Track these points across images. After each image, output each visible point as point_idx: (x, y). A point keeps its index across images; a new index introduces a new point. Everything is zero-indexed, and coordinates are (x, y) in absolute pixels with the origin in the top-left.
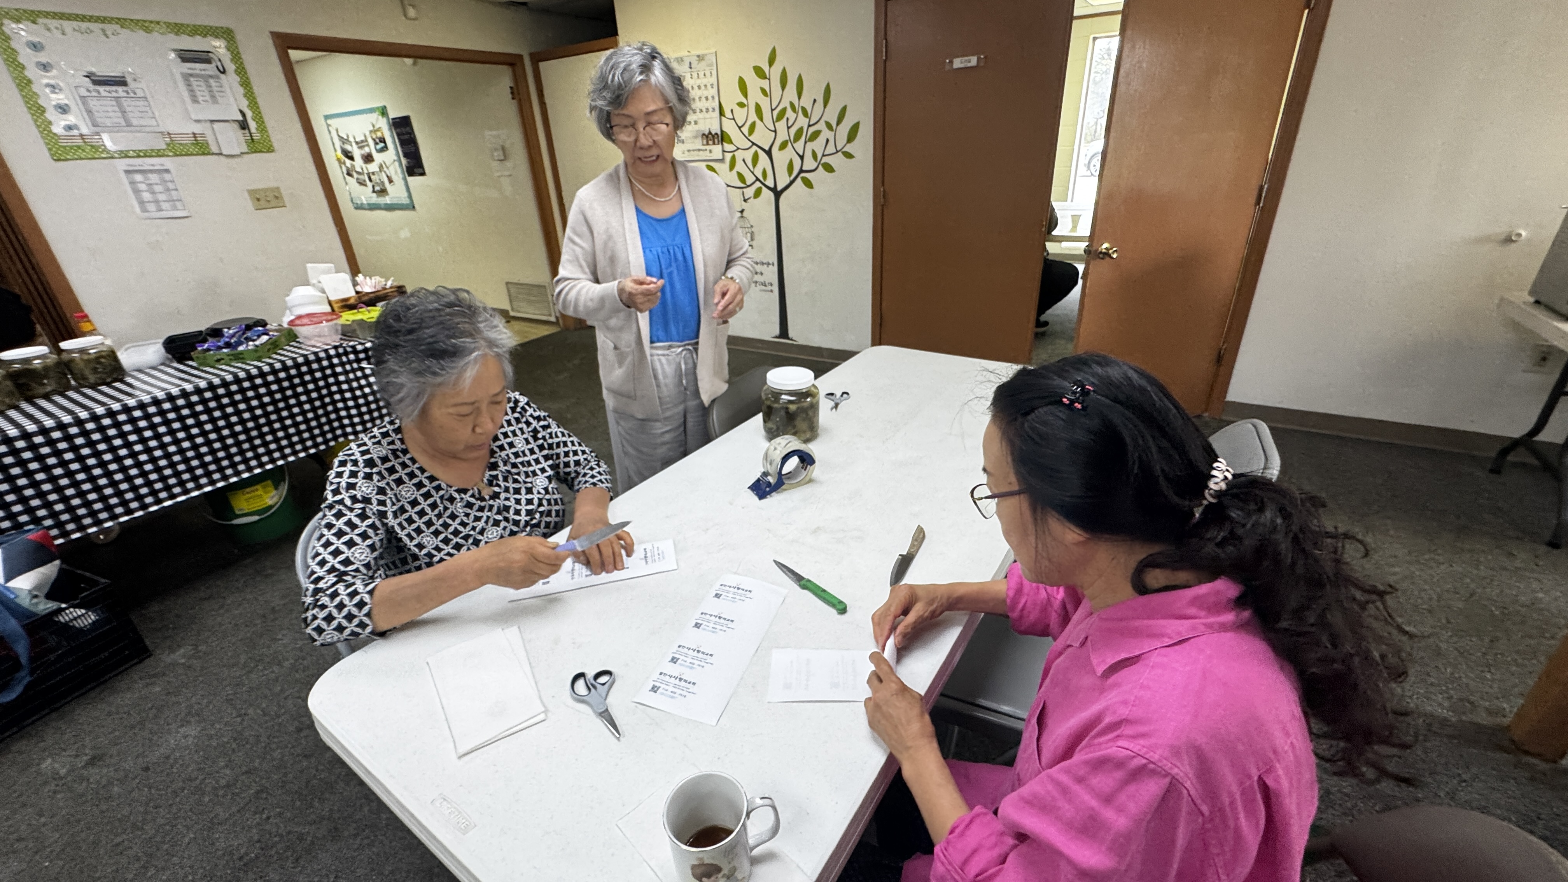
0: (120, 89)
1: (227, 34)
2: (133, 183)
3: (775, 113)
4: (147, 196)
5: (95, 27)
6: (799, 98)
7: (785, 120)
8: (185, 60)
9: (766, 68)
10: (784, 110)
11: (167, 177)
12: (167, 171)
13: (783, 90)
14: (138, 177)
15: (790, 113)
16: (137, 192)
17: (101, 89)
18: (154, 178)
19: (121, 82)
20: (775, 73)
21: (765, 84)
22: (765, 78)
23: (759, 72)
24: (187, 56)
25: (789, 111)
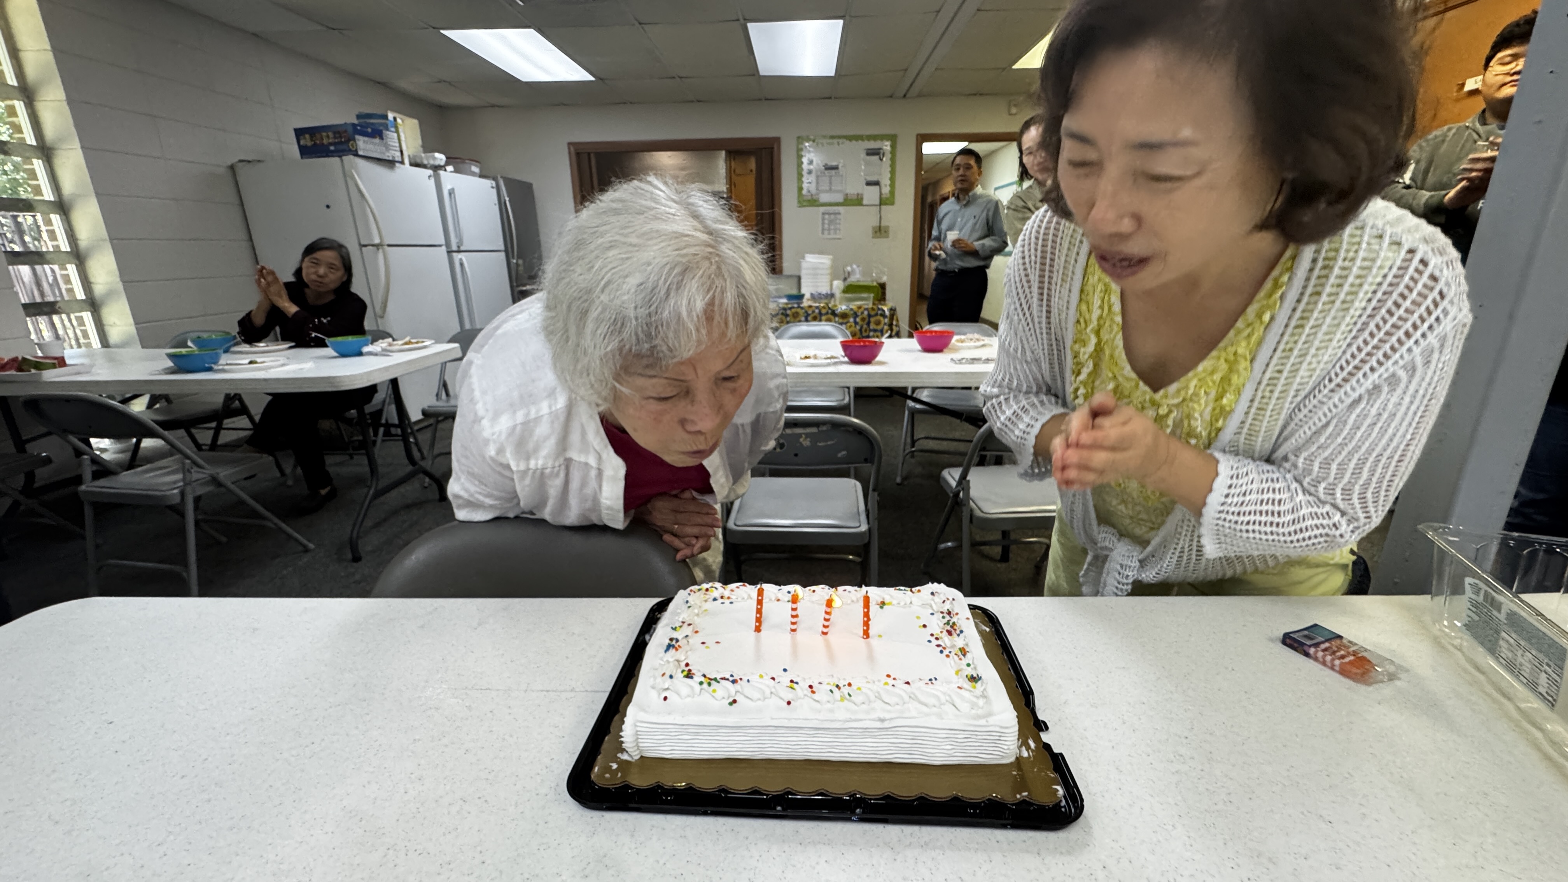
0: (833, 172)
1: (893, 139)
2: (823, 219)
4: (826, 226)
5: (835, 141)
8: (868, 154)
11: (838, 216)
12: (839, 214)
14: (827, 216)
16: (823, 224)
17: (826, 172)
18: (832, 217)
19: (836, 168)
24: (872, 152)
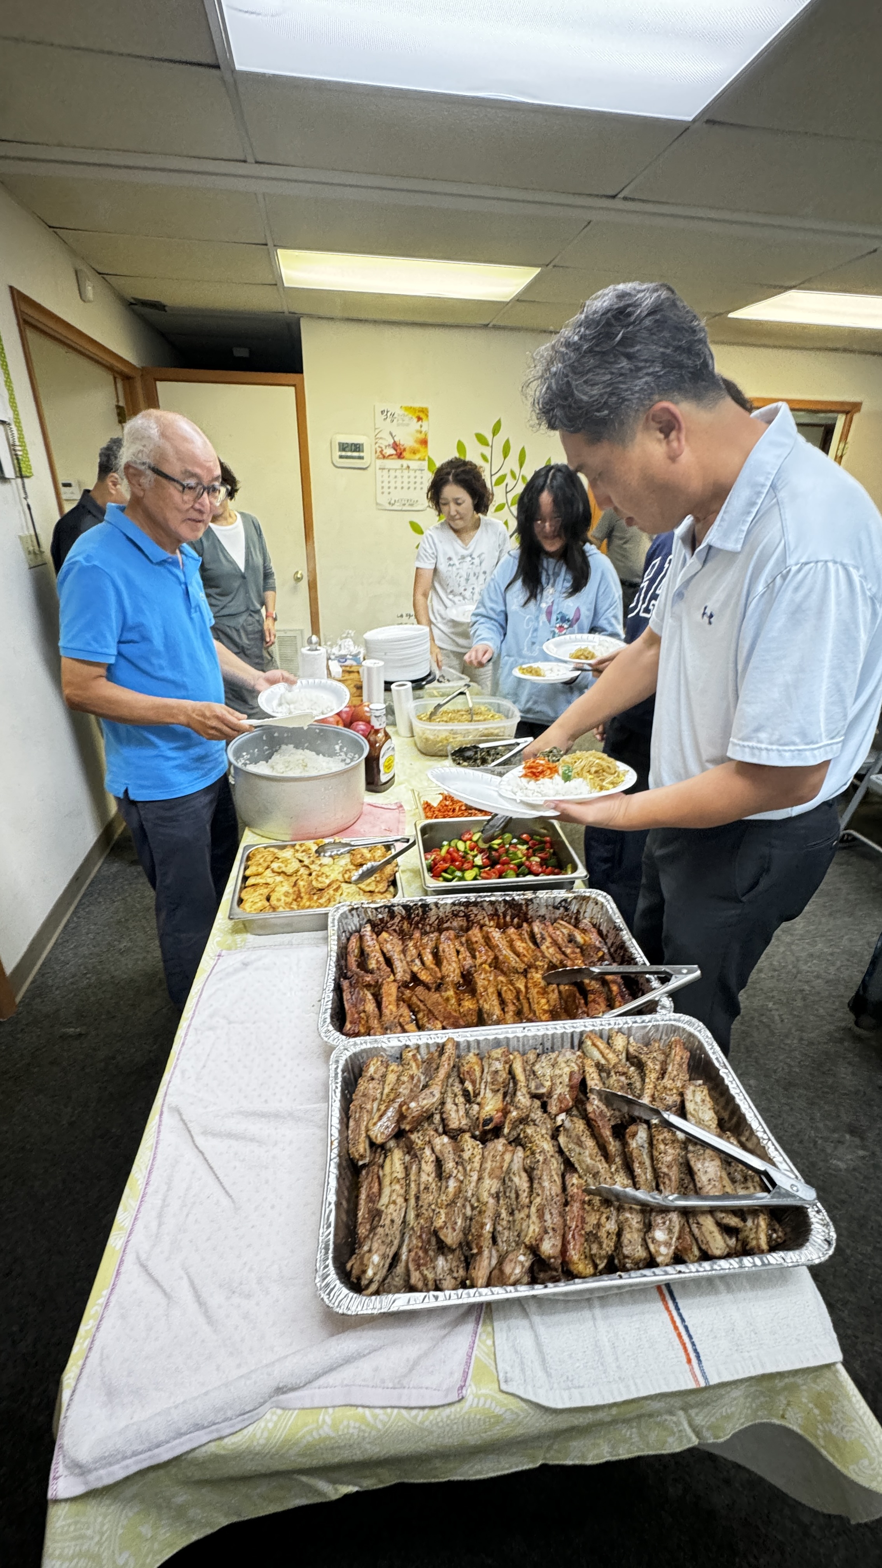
3: (494, 478)
6: (521, 467)
7: (504, 484)
9: (489, 437)
10: (504, 477)
13: (505, 458)
15: (509, 480)
20: (498, 443)
21: (487, 451)
22: (487, 445)
23: (481, 439)
25: (509, 477)
